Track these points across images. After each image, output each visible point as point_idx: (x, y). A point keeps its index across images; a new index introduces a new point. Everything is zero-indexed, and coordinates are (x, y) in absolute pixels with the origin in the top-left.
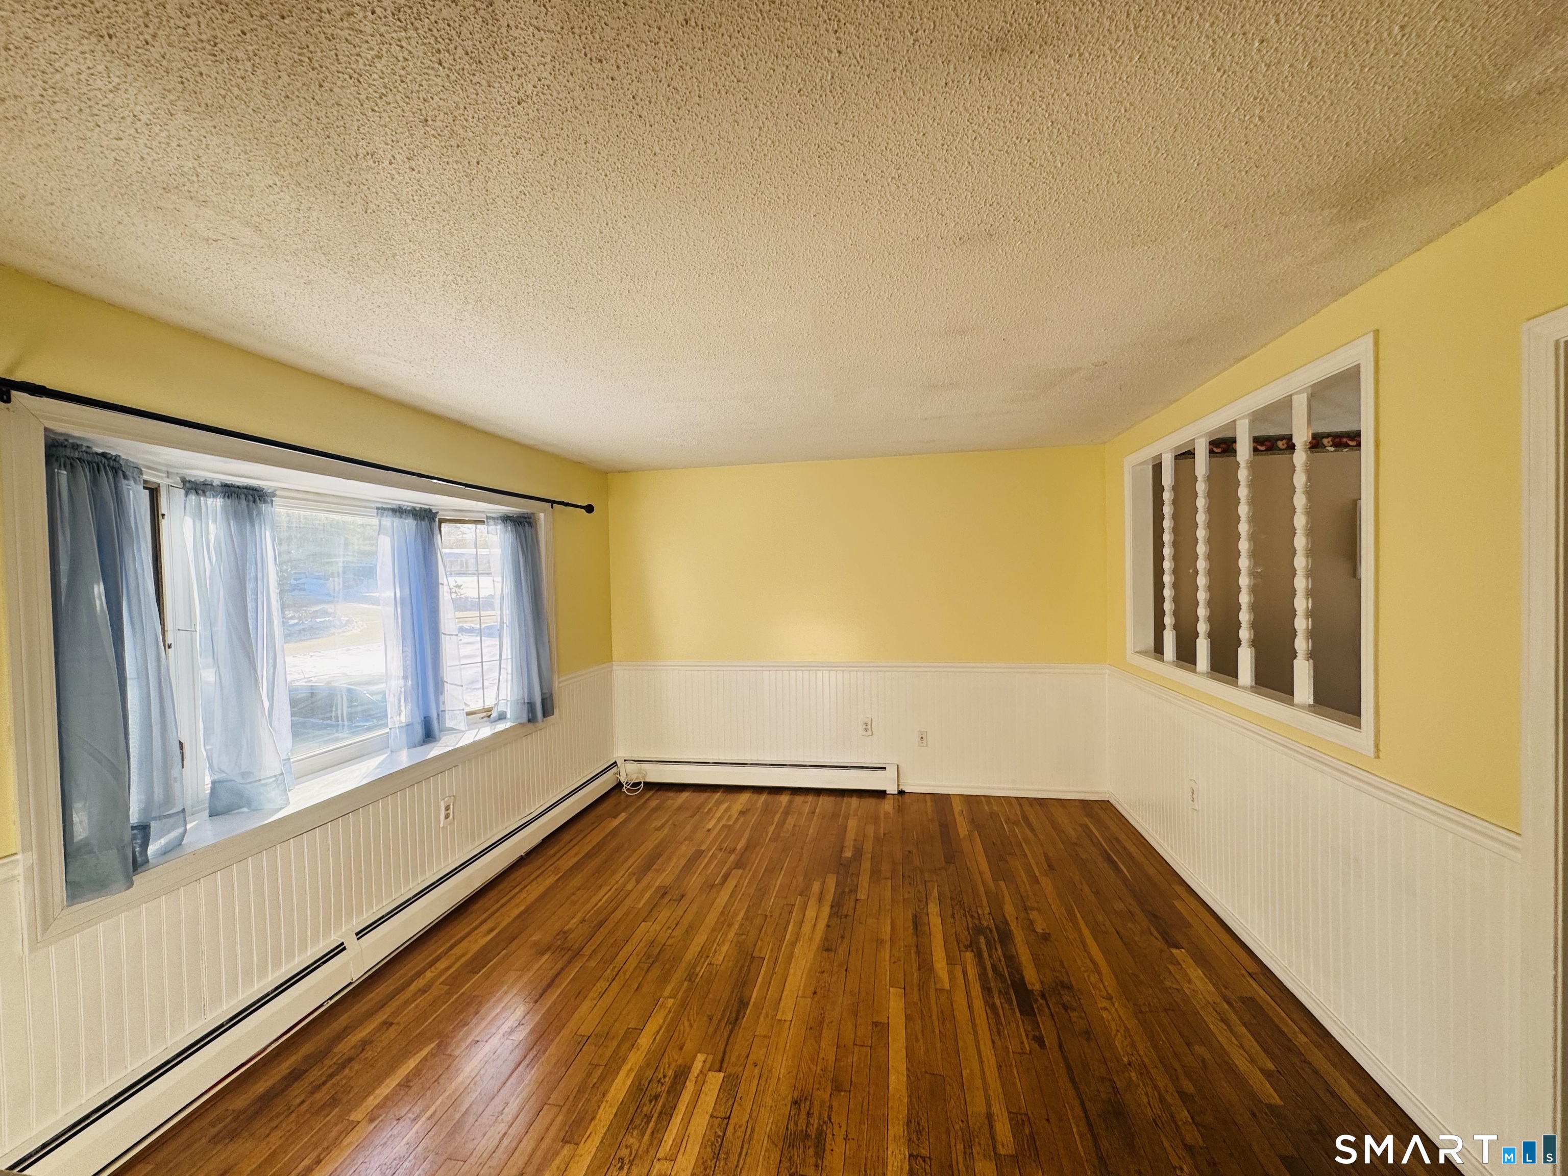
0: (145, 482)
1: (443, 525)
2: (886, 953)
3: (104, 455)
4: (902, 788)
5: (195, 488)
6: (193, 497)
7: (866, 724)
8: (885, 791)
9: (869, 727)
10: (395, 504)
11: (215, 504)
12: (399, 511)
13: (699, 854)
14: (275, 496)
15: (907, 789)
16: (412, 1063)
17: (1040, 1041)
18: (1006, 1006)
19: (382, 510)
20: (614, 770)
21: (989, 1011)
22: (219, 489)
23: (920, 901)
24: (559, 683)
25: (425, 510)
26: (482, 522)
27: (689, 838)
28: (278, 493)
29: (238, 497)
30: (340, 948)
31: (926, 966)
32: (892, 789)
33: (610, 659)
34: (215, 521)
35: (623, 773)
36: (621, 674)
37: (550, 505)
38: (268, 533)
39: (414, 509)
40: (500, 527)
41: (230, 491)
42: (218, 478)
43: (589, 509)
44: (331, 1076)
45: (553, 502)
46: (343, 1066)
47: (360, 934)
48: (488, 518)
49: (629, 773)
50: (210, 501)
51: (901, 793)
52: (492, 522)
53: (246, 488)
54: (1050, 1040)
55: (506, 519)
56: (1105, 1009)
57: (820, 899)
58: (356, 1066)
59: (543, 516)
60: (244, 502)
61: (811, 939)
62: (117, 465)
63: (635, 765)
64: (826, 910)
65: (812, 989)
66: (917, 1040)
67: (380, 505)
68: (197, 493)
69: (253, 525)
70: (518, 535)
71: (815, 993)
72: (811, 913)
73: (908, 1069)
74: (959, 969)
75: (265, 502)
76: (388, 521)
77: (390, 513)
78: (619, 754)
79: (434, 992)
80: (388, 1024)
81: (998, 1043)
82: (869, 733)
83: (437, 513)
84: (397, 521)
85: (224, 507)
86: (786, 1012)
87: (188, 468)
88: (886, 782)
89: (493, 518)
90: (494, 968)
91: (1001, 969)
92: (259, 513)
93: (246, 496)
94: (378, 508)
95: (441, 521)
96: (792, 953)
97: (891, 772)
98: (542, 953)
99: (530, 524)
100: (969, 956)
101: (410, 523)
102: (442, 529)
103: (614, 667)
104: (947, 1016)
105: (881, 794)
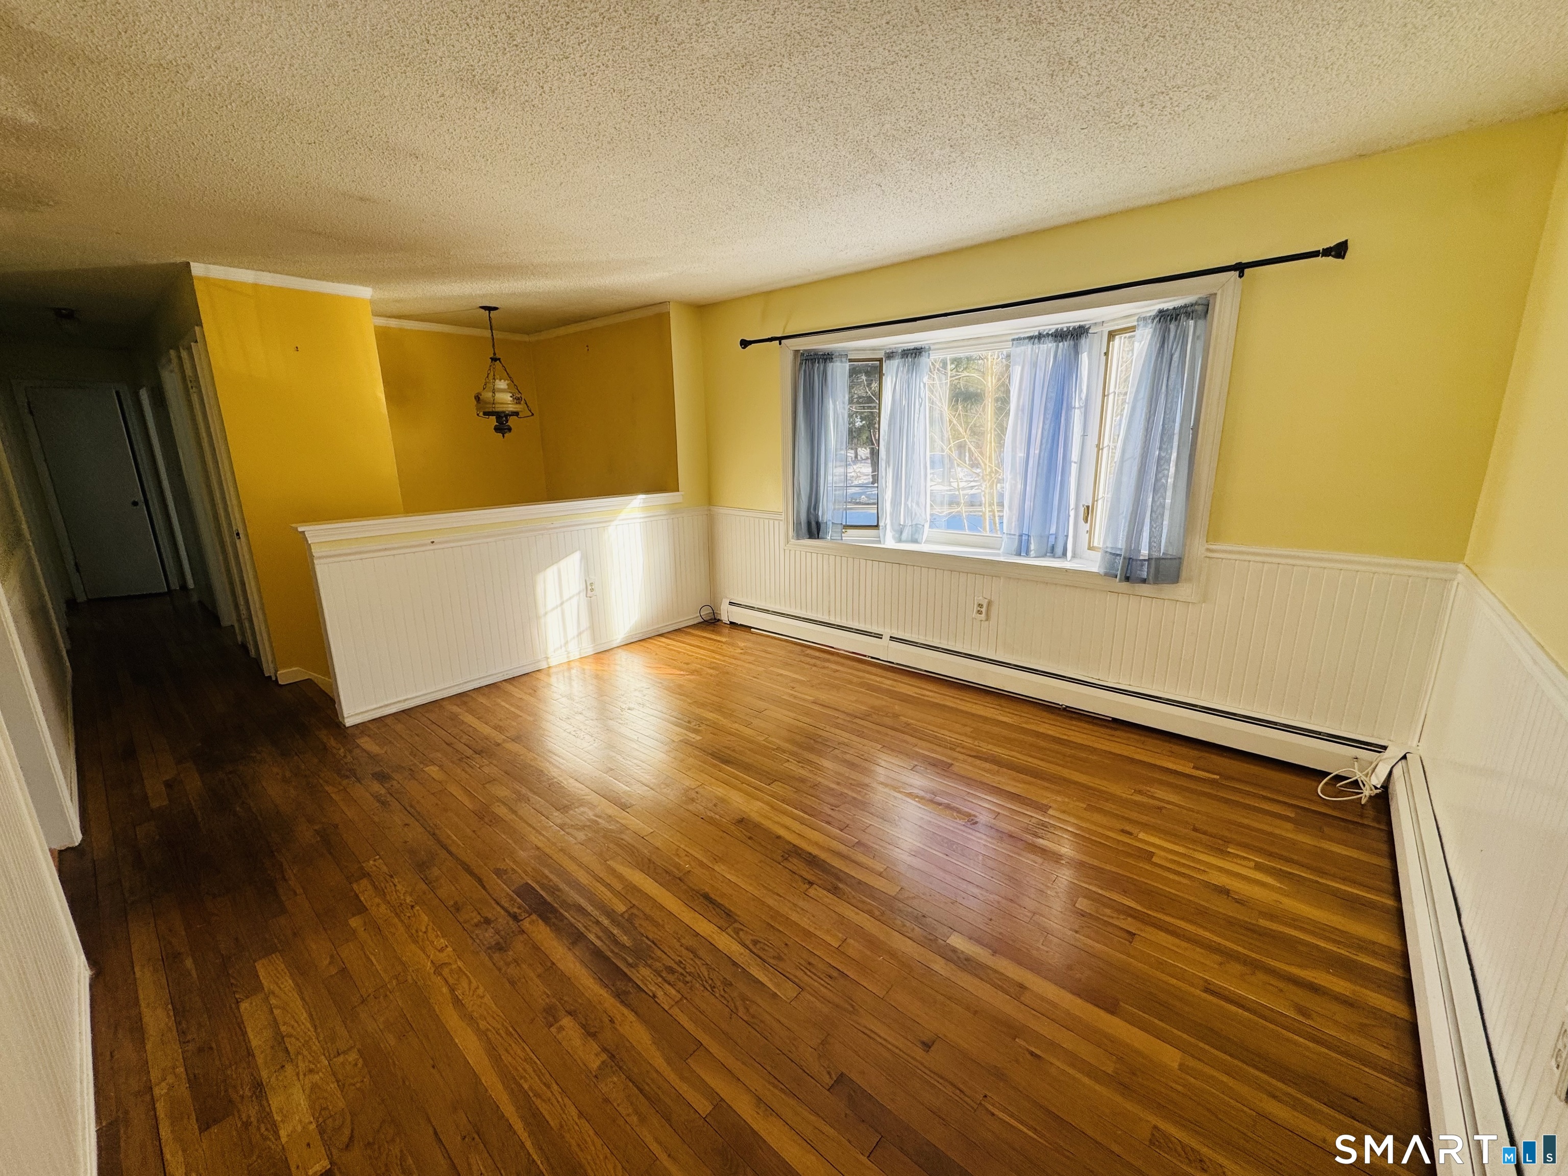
1: (1116, 338)
3: (823, 354)
10: (1036, 331)
12: (1037, 338)
17: (500, 873)
19: (1018, 340)
22: (900, 354)
24: (1210, 550)
30: (879, 636)
37: (1235, 273)
43: (1339, 250)
45: (1240, 268)
47: (893, 639)
48: (1139, 319)
52: (1141, 324)
55: (1159, 315)
62: (830, 357)
74: (618, 887)
77: (1027, 341)
89: (1145, 319)
91: (577, 917)
94: (1013, 340)
95: (1113, 335)
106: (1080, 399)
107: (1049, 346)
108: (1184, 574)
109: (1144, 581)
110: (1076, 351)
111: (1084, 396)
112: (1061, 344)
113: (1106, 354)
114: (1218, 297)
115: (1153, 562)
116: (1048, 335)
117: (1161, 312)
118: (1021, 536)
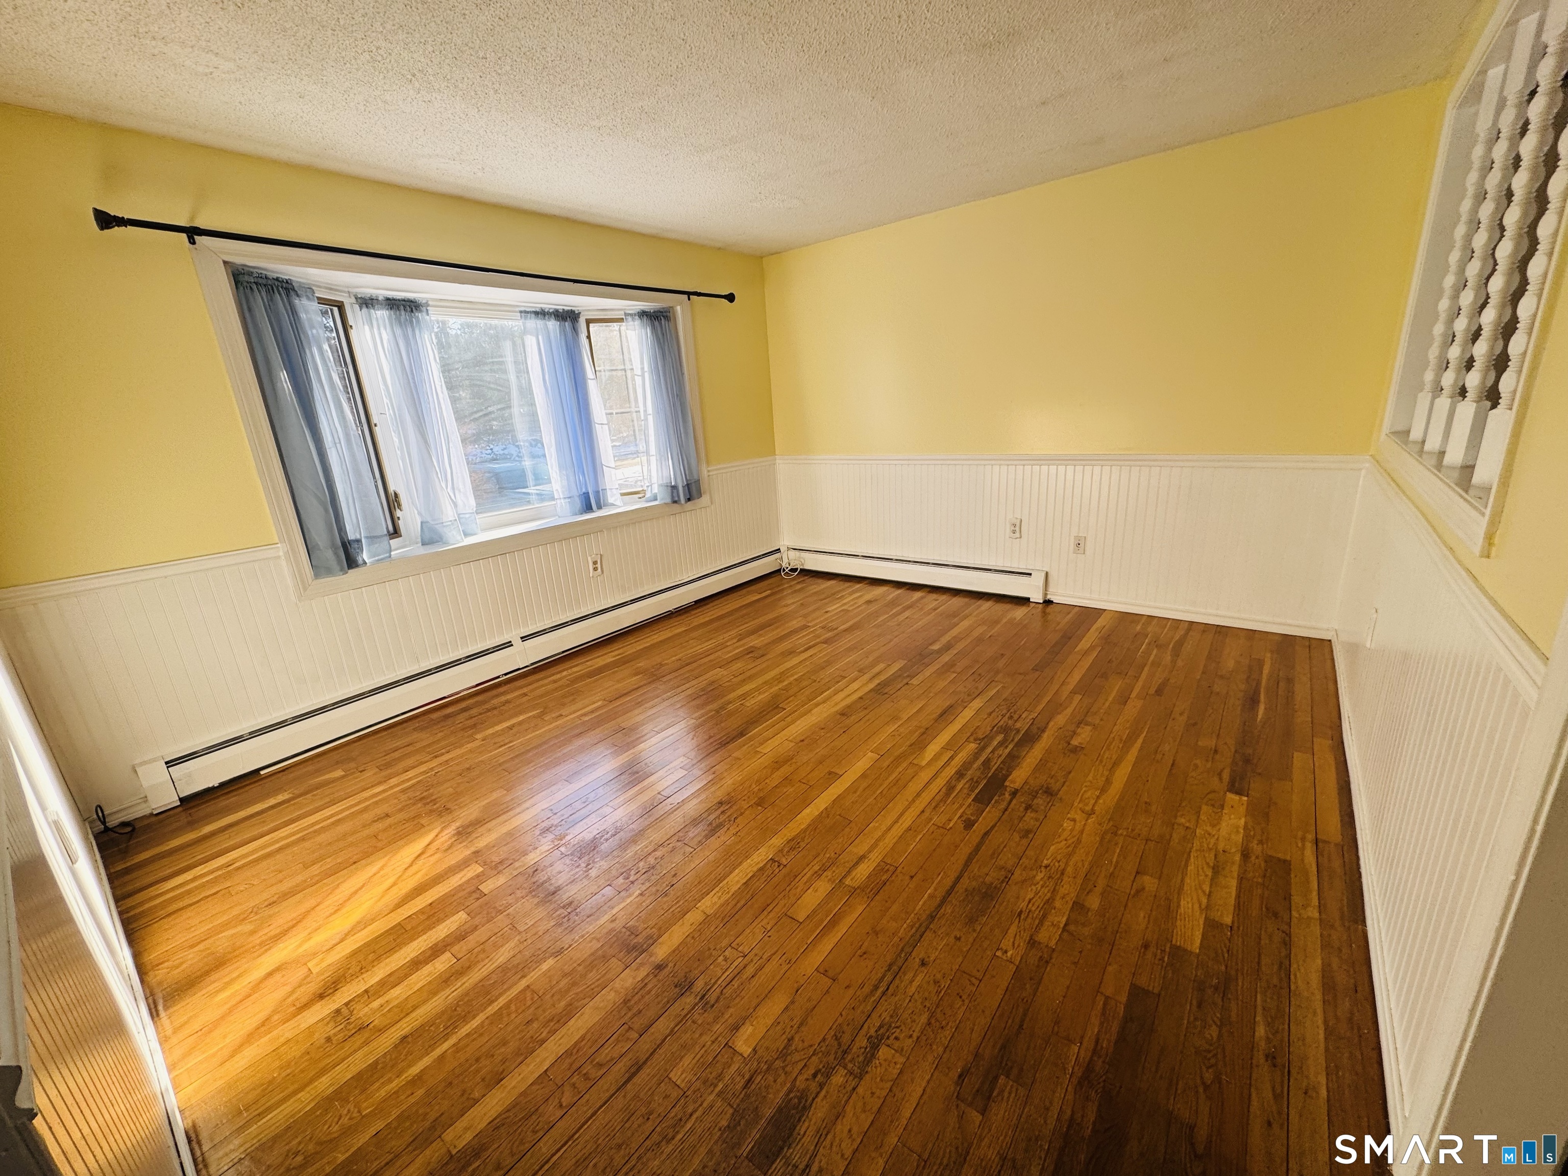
0: (318, 298)
1: (591, 325)
2: (892, 728)
3: (277, 279)
4: (1049, 597)
5: (367, 303)
6: (365, 310)
7: (1015, 526)
8: (1028, 599)
9: (1017, 529)
10: (538, 307)
11: (381, 314)
12: (541, 314)
13: (805, 627)
14: (428, 305)
15: (1056, 599)
16: (521, 718)
17: (969, 825)
18: (965, 791)
19: (524, 313)
20: (777, 555)
21: (944, 790)
22: (384, 303)
23: (969, 695)
24: (709, 471)
25: (568, 311)
26: (621, 320)
27: (805, 616)
28: (430, 303)
29: (398, 309)
30: (509, 644)
31: (920, 745)
32: (1037, 597)
33: (774, 453)
34: (386, 329)
35: (785, 560)
36: (783, 467)
37: (686, 296)
38: (426, 336)
39: (557, 311)
40: (637, 322)
41: (393, 304)
42: (382, 294)
43: (731, 298)
44: (481, 714)
45: (689, 294)
46: (488, 710)
47: (524, 639)
48: (626, 314)
49: (790, 559)
50: (379, 313)
51: (1048, 602)
52: (630, 318)
53: (404, 300)
54: (980, 827)
55: (643, 314)
56: (1074, 820)
57: (871, 679)
58: (495, 712)
59: (680, 308)
60: (403, 312)
61: (836, 704)
62: (290, 286)
63: (797, 552)
64: (871, 686)
65: (802, 738)
66: (855, 792)
67: (522, 309)
68: (367, 307)
69: (413, 330)
70: (654, 328)
71: (802, 741)
72: (855, 686)
73: (826, 808)
74: (949, 754)
75: (421, 311)
76: (533, 323)
77: (533, 315)
78: (785, 541)
79: (560, 683)
80: (525, 695)
81: (927, 814)
82: (1017, 535)
83: (580, 313)
84: (539, 323)
85: (390, 318)
86: (767, 748)
87: (357, 287)
88: (1032, 590)
89: (631, 315)
90: (604, 676)
91: (992, 764)
92: (418, 321)
93: (404, 307)
94: (521, 312)
95: (588, 322)
96: (811, 710)
97: (1038, 580)
98: (636, 674)
99: (667, 318)
100: (973, 746)
101: (553, 325)
102: (591, 329)
103: (778, 461)
104: (900, 785)
105: (1024, 601)
108: (704, 489)
110: (576, 333)
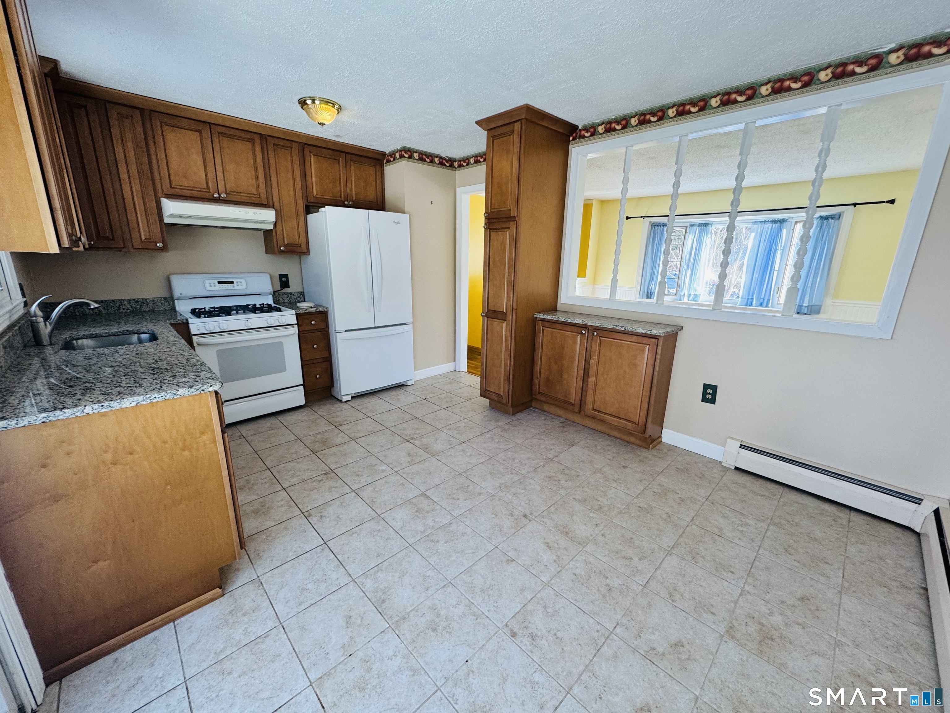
12: (764, 222)
14: (713, 224)
19: (755, 222)
22: (698, 225)
25: (781, 219)
39: (774, 220)
45: (855, 205)
68: (692, 227)
75: (708, 226)
83: (788, 219)
92: (706, 230)
93: (703, 225)
95: (797, 222)
106: (781, 246)
107: (769, 225)
108: (822, 311)
109: (805, 314)
110: (781, 229)
111: (783, 245)
112: (774, 225)
113: (793, 229)
114: (845, 213)
115: (810, 307)
116: (769, 221)
117: (821, 216)
118: (748, 299)
